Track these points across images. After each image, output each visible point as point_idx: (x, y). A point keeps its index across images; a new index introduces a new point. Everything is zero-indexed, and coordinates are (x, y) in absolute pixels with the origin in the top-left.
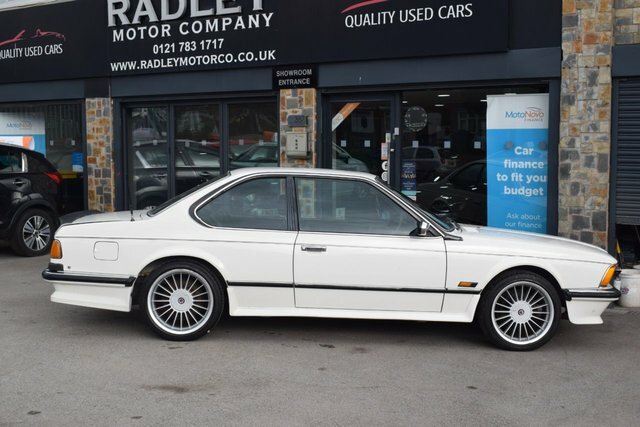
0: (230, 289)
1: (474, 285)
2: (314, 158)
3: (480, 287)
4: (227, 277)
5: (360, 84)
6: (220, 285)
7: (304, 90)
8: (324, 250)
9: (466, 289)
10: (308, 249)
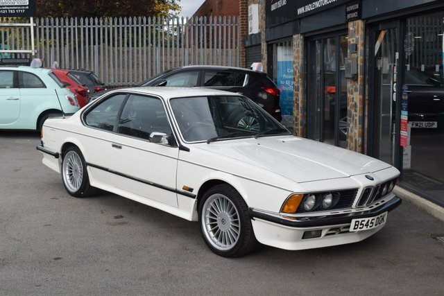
0: (88, 167)
1: (191, 190)
2: (359, 79)
3: (195, 192)
4: (87, 160)
5: (377, 13)
6: (85, 165)
7: (357, 21)
8: (120, 147)
9: (187, 192)
10: (113, 146)
